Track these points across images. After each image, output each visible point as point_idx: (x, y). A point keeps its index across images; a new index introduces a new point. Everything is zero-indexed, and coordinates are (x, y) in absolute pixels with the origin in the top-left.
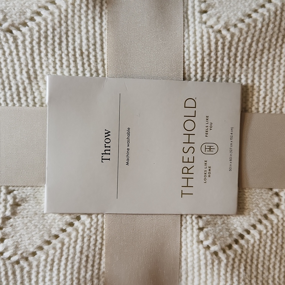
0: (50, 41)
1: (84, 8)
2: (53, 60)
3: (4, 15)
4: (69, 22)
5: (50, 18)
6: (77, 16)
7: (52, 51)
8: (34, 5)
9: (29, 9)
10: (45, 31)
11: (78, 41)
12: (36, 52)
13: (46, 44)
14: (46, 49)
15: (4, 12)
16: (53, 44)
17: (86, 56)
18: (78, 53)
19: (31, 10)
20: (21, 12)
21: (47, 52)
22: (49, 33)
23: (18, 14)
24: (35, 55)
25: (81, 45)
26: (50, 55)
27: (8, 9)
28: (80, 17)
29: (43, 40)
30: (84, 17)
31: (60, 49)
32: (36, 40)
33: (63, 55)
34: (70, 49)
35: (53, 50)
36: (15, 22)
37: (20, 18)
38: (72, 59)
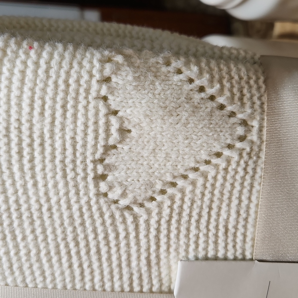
0: (185, 218)
1: (241, 173)
2: (186, 241)
3: (123, 190)
4: (216, 192)
5: (189, 188)
6: (229, 184)
7: (186, 231)
8: (168, 174)
9: (160, 180)
10: (180, 205)
11: (224, 215)
12: (164, 232)
13: (179, 222)
14: (178, 229)
15: (123, 184)
16: (189, 222)
17: (231, 234)
18: (222, 230)
19: (163, 181)
20: (147, 184)
21: (179, 231)
22: (185, 207)
23: (143, 188)
24: (162, 236)
25: (227, 221)
26: (182, 236)
27: (129, 180)
28: (232, 185)
29: (175, 217)
30: (238, 185)
31: (198, 227)
32: (165, 218)
33: (201, 235)
34: (211, 227)
35: (188, 230)
36: (138, 198)
37: (146, 192)
38: (212, 239)
